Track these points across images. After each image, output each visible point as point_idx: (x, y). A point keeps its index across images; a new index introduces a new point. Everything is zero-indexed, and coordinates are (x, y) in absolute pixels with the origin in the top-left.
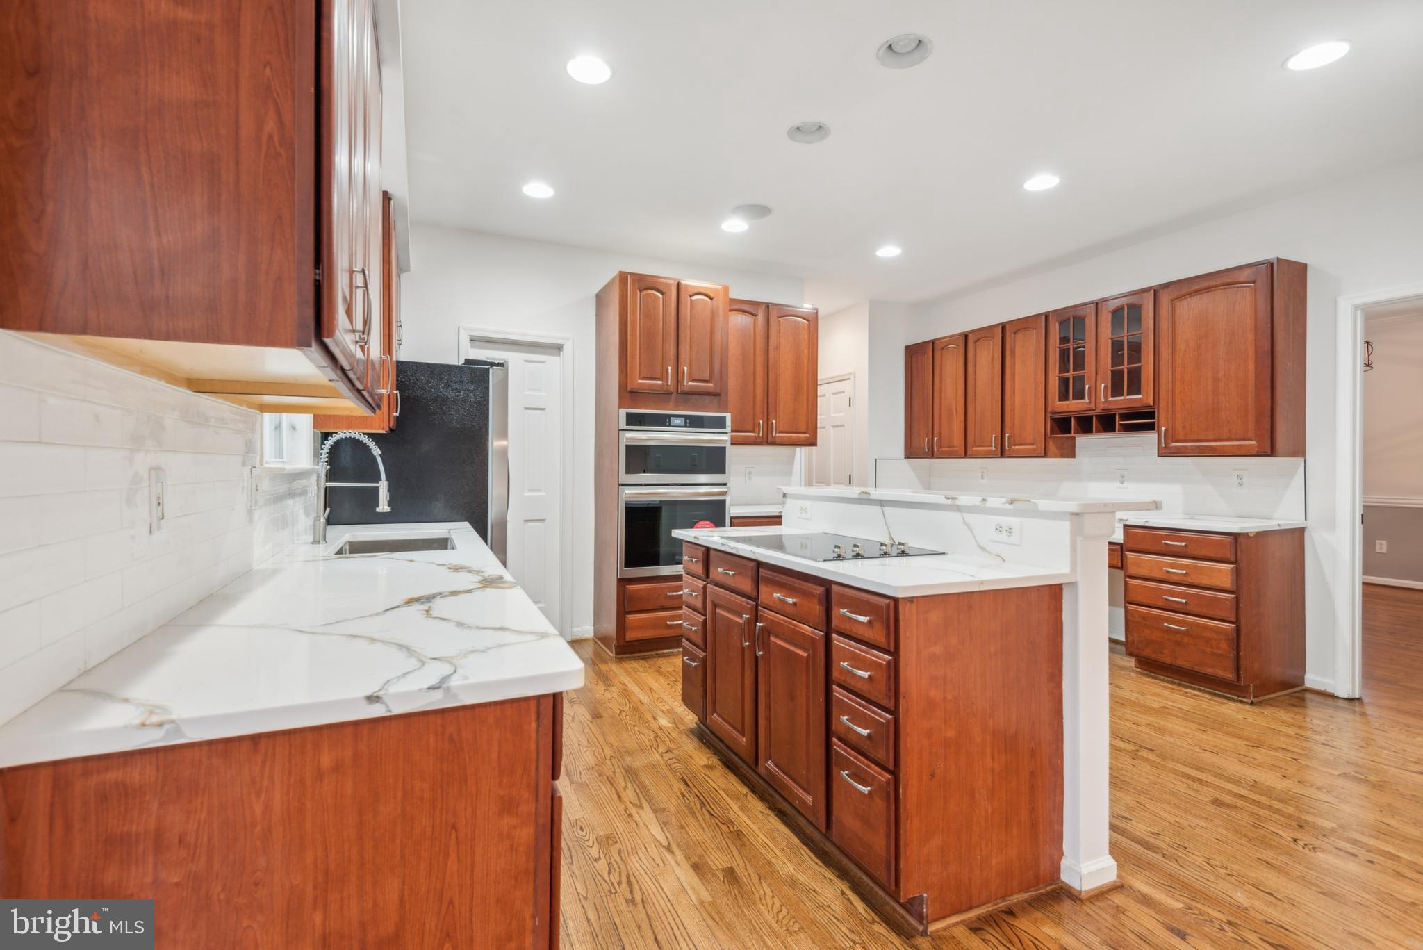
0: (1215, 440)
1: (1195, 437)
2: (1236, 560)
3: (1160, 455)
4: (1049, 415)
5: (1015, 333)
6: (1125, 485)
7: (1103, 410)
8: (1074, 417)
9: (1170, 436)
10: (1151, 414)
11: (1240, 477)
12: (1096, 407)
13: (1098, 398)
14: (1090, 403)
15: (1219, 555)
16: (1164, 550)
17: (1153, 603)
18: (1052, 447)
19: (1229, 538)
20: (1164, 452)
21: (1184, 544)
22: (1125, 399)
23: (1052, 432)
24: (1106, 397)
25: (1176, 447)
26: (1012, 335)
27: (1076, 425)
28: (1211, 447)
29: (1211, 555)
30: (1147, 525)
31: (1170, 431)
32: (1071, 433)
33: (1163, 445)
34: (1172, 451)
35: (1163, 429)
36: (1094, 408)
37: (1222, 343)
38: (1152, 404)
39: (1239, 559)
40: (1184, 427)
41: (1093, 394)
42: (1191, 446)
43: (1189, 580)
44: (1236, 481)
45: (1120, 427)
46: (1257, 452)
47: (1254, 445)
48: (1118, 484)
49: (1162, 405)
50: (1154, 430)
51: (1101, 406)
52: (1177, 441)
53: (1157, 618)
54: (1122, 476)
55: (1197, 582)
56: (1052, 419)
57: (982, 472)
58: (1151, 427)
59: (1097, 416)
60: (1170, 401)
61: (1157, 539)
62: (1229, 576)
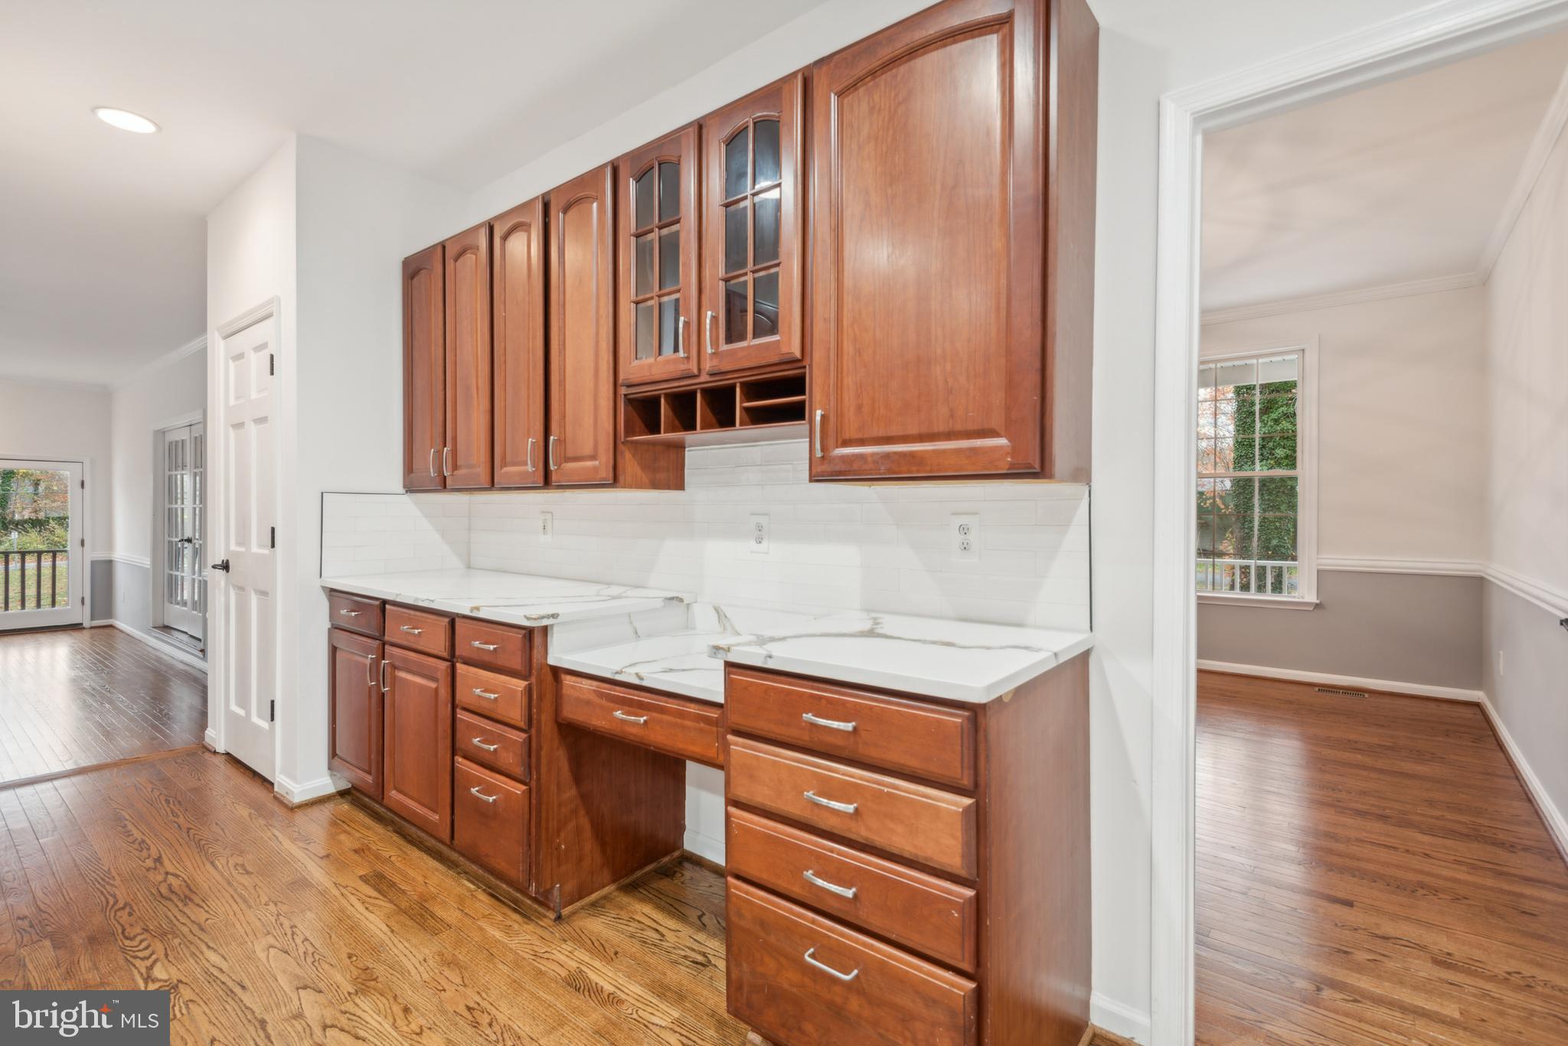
0: (921, 438)
1: (880, 432)
2: (976, 785)
3: (811, 480)
4: (623, 391)
5: (565, 212)
6: (765, 544)
7: (711, 375)
8: (667, 395)
9: (833, 434)
10: (797, 384)
11: (964, 530)
12: (699, 370)
13: (702, 348)
14: (688, 358)
15: (934, 769)
16: (805, 738)
17: (782, 884)
18: (630, 464)
19: (957, 719)
20: (824, 472)
21: (849, 726)
22: (749, 347)
23: (630, 430)
24: (715, 343)
25: (844, 458)
26: (561, 215)
27: (671, 414)
28: (912, 455)
29: (913, 763)
30: (771, 665)
31: (832, 418)
32: (659, 433)
33: (819, 454)
34: (837, 468)
35: (819, 413)
36: (696, 371)
37: (938, 187)
38: (798, 355)
39: (982, 781)
40: (859, 408)
41: (694, 338)
42: (873, 454)
43: (861, 832)
44: (958, 538)
45: (744, 413)
46: (1012, 466)
47: (1001, 447)
48: (753, 544)
49: (818, 355)
50: (804, 419)
51: (708, 365)
52: (846, 443)
53: (790, 928)
54: (760, 528)
55: (879, 840)
56: (630, 401)
57: (545, 521)
58: (796, 413)
59: (704, 391)
60: (833, 345)
61: (793, 705)
62: (959, 834)
